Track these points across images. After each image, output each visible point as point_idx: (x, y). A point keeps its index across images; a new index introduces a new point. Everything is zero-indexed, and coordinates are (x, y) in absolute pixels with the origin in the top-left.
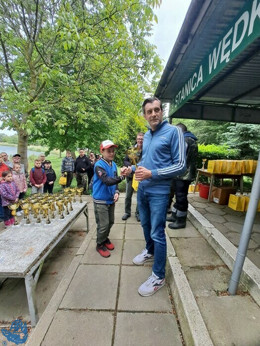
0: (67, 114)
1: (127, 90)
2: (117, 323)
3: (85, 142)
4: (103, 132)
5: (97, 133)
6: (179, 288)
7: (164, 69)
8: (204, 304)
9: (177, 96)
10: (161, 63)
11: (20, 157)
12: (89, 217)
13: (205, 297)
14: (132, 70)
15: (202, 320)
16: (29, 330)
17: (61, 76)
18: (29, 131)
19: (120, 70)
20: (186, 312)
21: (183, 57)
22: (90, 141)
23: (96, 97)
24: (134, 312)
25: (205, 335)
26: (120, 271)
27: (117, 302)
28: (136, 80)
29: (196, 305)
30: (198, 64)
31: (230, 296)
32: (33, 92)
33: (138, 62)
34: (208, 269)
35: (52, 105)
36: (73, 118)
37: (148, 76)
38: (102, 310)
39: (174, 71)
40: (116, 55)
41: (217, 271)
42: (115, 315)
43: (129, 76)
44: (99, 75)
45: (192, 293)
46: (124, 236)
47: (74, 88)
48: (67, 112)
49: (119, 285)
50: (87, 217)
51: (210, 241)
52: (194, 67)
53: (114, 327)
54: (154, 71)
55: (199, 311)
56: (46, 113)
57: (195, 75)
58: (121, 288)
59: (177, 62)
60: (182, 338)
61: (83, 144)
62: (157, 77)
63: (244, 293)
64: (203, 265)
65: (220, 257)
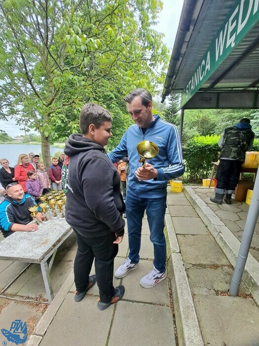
6: (177, 284)
8: (200, 302)
13: (203, 295)
15: (196, 317)
17: (71, 78)
18: (46, 134)
20: (181, 307)
23: (109, 93)
24: (133, 301)
25: (196, 330)
29: (191, 302)
30: (206, 49)
31: (231, 297)
33: (146, 53)
34: (211, 268)
39: (181, 61)
41: (221, 270)
45: (189, 290)
47: (85, 89)
51: (218, 240)
52: (203, 54)
55: (194, 308)
56: (60, 115)
57: (203, 62)
59: (183, 51)
60: (176, 330)
62: (165, 68)
63: (246, 295)
64: (207, 263)
65: (226, 257)
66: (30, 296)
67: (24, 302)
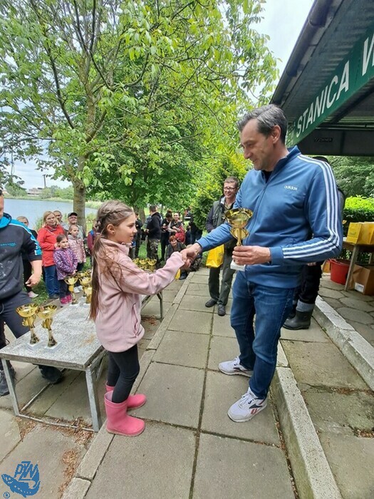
0: (134, 156)
1: (220, 114)
2: (200, 446)
3: (158, 196)
4: (183, 180)
5: (174, 181)
6: (292, 414)
7: (281, 75)
8: (331, 444)
9: (301, 118)
10: (275, 65)
11: (77, 215)
12: (164, 299)
13: (333, 434)
14: (229, 82)
15: (328, 467)
16: (91, 434)
17: (126, 101)
18: (86, 182)
19: (210, 84)
20: (302, 450)
21: (315, 50)
22: (165, 193)
23: (172, 128)
24: (224, 436)
25: (332, 489)
26: (205, 378)
27: (200, 419)
28: (235, 97)
29: (318, 442)
30: (341, 59)
32: (91, 127)
33: (238, 67)
34: (340, 393)
35: (115, 144)
36: (141, 161)
37: (254, 89)
38: (180, 426)
39: (298, 76)
40: (204, 60)
41: (355, 398)
42: (197, 435)
43: (224, 92)
44: (179, 94)
45: (312, 424)
46: (211, 330)
47: (145, 118)
48: (135, 153)
49: (203, 397)
50: (161, 300)
51: (345, 351)
52: (333, 67)
53: (196, 451)
54: (263, 79)
55: (323, 453)
56: (108, 156)
57: (335, 79)
58: (206, 401)
59: (304, 62)
60: (295, 485)
61: (155, 198)
62: (268, 89)
64: (332, 385)
65: (361, 377)
66: (65, 419)
67: (57, 426)
